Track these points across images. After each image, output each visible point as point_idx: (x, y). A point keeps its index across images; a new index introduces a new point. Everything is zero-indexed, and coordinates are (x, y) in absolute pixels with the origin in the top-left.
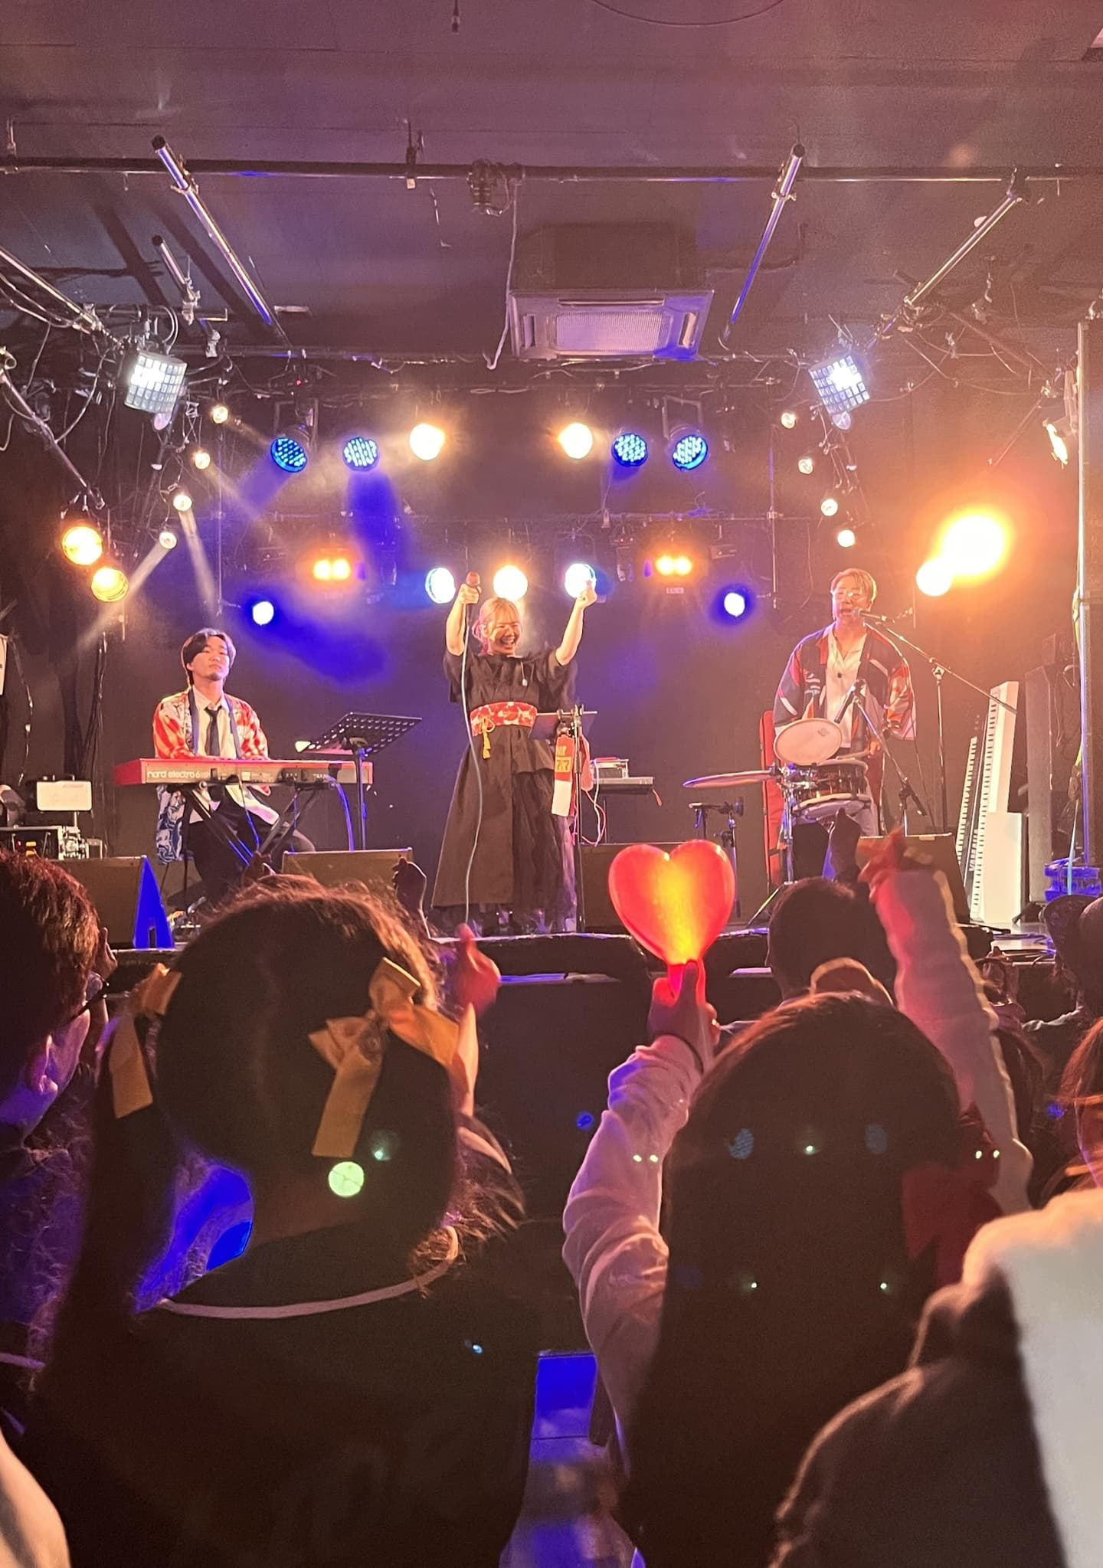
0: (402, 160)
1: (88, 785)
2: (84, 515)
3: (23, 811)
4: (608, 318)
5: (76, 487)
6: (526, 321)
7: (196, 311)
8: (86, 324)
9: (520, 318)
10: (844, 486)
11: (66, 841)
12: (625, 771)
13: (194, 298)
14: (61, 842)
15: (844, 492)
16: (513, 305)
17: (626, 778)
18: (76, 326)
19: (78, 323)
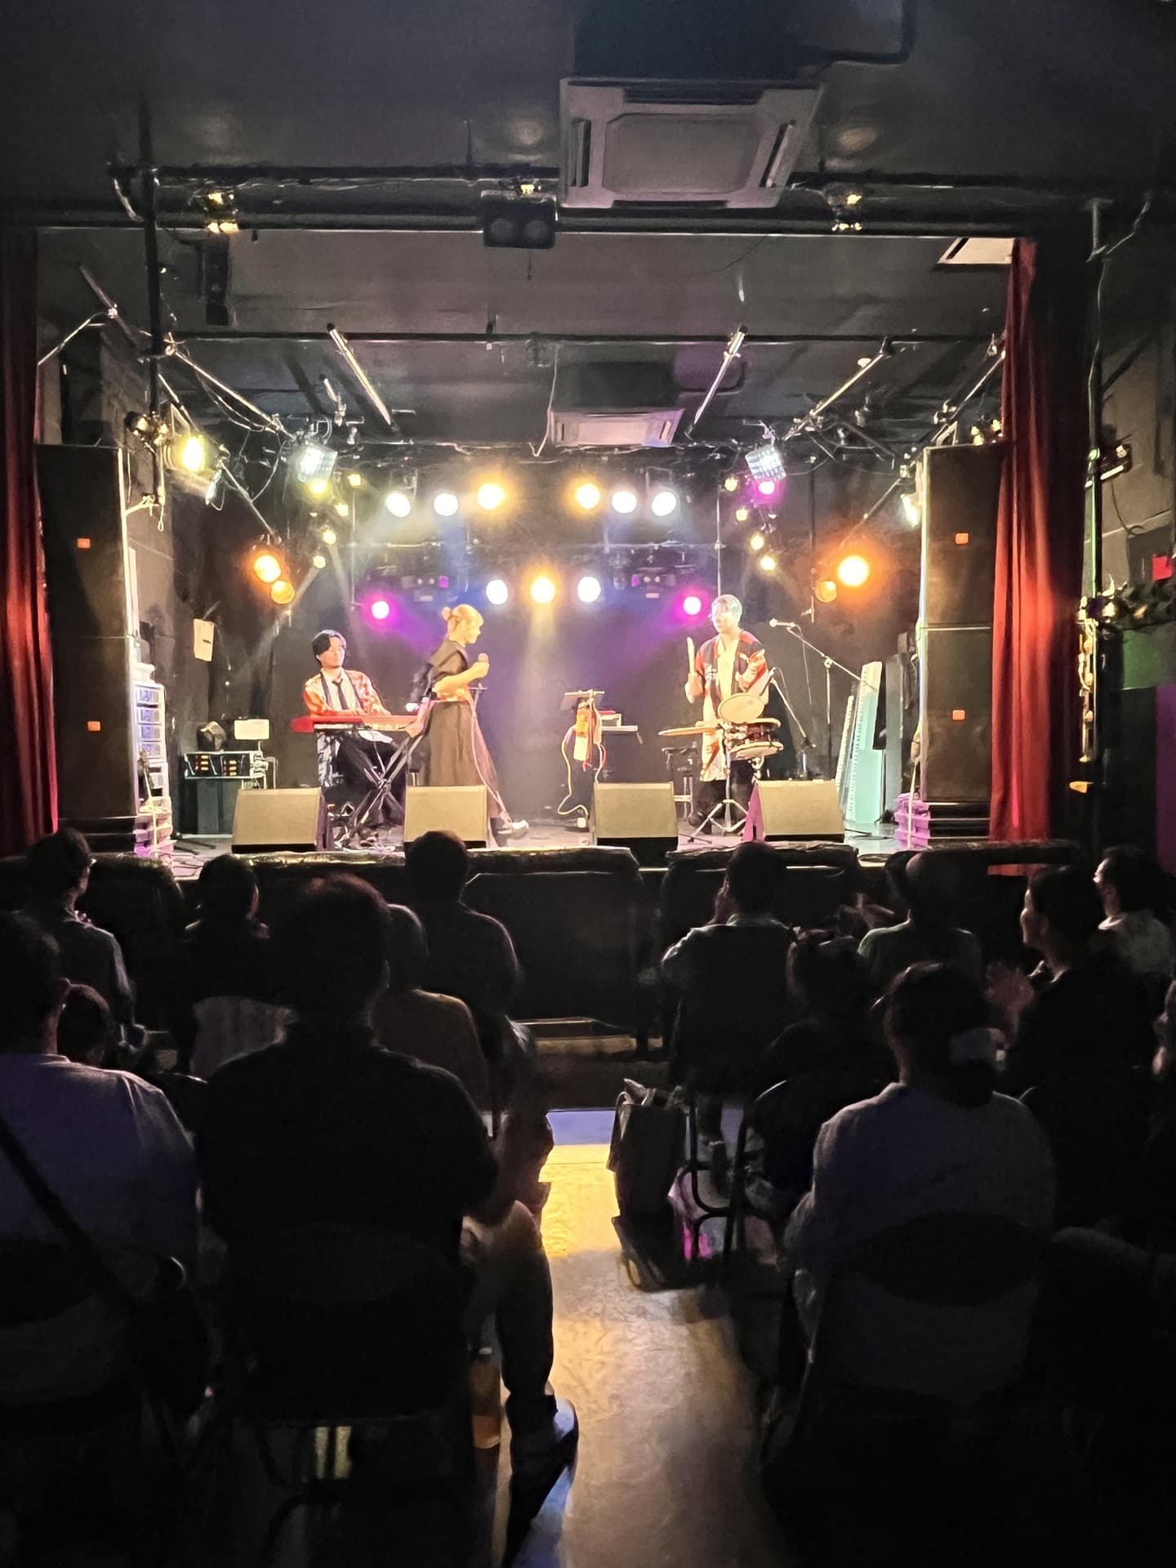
0: (483, 331)
1: (266, 722)
2: (268, 548)
3: (225, 739)
4: (613, 424)
5: (265, 531)
6: (559, 426)
7: (343, 418)
8: (273, 427)
9: (556, 422)
10: (767, 527)
11: (254, 761)
12: (619, 722)
13: (342, 410)
14: (252, 761)
15: (767, 532)
16: (551, 415)
17: (619, 727)
18: (267, 429)
19: (269, 427)
